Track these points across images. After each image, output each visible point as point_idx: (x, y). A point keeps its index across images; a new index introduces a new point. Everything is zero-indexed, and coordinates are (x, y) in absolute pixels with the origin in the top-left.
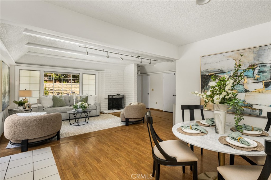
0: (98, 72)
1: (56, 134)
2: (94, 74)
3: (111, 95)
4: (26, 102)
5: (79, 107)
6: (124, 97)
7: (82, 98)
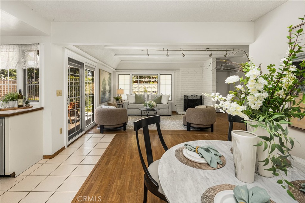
0: (174, 72)
1: (123, 125)
2: (170, 74)
3: (187, 95)
4: (120, 98)
5: (147, 105)
6: (202, 98)
7: (157, 97)
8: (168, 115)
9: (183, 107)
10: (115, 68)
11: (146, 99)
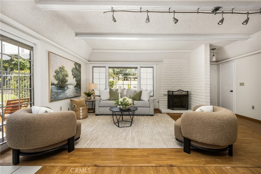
0: (156, 64)
1: (66, 142)
2: (152, 67)
3: (171, 90)
4: (92, 94)
5: (120, 103)
6: (189, 94)
7: (136, 93)
8: (149, 114)
9: (167, 104)
10: (88, 60)
11: (120, 95)
